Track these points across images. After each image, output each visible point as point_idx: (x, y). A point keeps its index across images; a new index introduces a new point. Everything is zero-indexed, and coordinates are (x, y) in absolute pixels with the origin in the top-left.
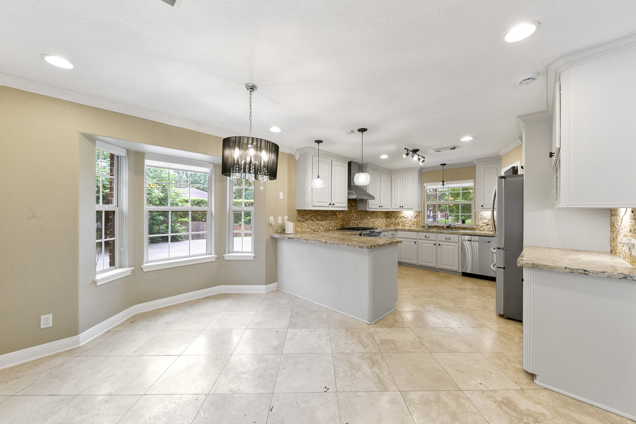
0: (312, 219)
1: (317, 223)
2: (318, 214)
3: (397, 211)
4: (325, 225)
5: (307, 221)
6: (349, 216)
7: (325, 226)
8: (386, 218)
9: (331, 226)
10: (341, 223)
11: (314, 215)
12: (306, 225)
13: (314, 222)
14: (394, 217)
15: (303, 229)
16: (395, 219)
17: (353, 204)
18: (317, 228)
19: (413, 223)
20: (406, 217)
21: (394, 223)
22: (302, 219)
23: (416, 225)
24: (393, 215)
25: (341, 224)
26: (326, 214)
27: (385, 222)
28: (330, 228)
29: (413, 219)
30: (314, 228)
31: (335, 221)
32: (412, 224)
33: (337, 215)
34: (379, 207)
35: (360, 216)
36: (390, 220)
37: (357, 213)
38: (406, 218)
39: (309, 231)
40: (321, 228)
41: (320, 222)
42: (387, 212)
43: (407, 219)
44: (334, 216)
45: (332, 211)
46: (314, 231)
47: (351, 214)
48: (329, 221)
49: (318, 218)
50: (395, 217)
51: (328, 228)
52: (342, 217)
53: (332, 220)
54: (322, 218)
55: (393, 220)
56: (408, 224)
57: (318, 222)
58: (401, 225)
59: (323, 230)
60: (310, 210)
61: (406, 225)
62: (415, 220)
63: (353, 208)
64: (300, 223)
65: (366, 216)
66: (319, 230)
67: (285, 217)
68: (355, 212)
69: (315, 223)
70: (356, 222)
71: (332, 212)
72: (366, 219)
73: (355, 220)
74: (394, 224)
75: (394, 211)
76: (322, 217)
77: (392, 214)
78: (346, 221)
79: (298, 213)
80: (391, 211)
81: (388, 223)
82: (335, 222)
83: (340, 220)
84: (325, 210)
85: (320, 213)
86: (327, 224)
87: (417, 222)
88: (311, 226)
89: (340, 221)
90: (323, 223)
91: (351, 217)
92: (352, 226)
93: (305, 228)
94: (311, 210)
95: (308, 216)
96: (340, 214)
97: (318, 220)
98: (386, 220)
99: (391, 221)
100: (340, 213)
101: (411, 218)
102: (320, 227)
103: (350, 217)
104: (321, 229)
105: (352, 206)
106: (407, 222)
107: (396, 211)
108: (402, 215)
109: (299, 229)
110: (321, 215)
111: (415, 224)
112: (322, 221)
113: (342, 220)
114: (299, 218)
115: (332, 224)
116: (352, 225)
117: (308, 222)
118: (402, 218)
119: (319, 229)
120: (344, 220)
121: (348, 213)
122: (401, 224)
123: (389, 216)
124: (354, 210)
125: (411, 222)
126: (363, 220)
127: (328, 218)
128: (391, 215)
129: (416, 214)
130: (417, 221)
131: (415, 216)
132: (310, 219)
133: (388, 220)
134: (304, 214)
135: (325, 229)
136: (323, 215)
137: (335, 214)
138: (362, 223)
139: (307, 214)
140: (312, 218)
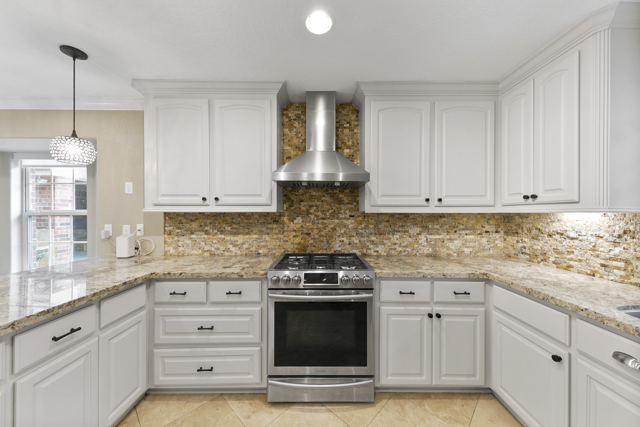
0: (206, 231)
1: (220, 238)
2: (224, 221)
3: (539, 214)
4: (243, 243)
5: (193, 233)
6: (327, 226)
7: (245, 246)
8: (505, 232)
9: (264, 246)
10: (297, 240)
11: (210, 223)
12: (189, 242)
13: (211, 236)
14: (529, 231)
15: (181, 249)
16: (533, 238)
17: (341, 196)
18: (222, 248)
19: (603, 262)
20: (572, 235)
21: (528, 252)
22: (179, 231)
23: (623, 273)
24: (526, 226)
25: (299, 244)
26: (246, 221)
27: (500, 244)
28: (261, 251)
29: (604, 246)
30: (213, 249)
31: (275, 236)
32: (603, 265)
33: (283, 223)
34: (425, 203)
35: (372, 226)
36: (518, 242)
37: (360, 218)
38: (572, 239)
39: (198, 253)
40: (232, 249)
41: (228, 238)
42: (508, 217)
43: (577, 242)
44: (275, 226)
45: (268, 213)
46: (211, 254)
47: (336, 221)
48: (256, 236)
49: (222, 229)
50: (534, 231)
51: (253, 249)
52: (302, 227)
53: (268, 234)
54: (236, 228)
55: (526, 240)
56: (584, 263)
57: (223, 236)
58: (554, 263)
59: (239, 253)
60: (200, 213)
61: (572, 263)
62: (617, 250)
63: (343, 207)
64: (173, 238)
65: (402, 226)
66: (226, 254)
67: (137, 225)
68: (350, 216)
69: (215, 239)
70: (357, 241)
71: (264, 216)
72: (399, 234)
73: (353, 236)
74: (528, 254)
75: (529, 214)
76: (234, 226)
77: (522, 223)
78: (317, 236)
79: (167, 218)
80: (518, 214)
81: (511, 248)
82: (277, 239)
83: (294, 234)
84: (246, 213)
85: (228, 218)
86: (250, 242)
87: (627, 262)
88: (203, 244)
89: (294, 236)
90: (240, 239)
91: (337, 229)
92: (339, 249)
93: (185, 246)
94: (204, 213)
95: (194, 225)
96: (295, 221)
97: (222, 232)
98: (505, 240)
99: (520, 245)
100: (295, 219)
101: (593, 239)
102: (230, 246)
103: (334, 229)
104: (231, 252)
105: (340, 202)
106: (576, 252)
107: (535, 214)
108: (556, 227)
109: (169, 248)
110: (233, 223)
111: (618, 268)
112: (236, 234)
113: (302, 234)
114: (171, 228)
115: (267, 241)
116: (340, 246)
117: (193, 236)
118: (557, 237)
119: (228, 250)
120: (309, 234)
121: (323, 219)
122: (552, 259)
123: (514, 227)
124: (347, 212)
125: (598, 256)
126: (386, 236)
127: (255, 230)
128: (518, 225)
129: (622, 224)
130: (625, 256)
131: (616, 234)
132: (199, 231)
133: (512, 239)
134: (184, 220)
135: (244, 253)
136: (238, 224)
137: (276, 222)
138: (384, 244)
139: (192, 221)
140: (206, 228)
